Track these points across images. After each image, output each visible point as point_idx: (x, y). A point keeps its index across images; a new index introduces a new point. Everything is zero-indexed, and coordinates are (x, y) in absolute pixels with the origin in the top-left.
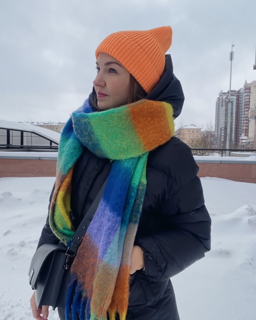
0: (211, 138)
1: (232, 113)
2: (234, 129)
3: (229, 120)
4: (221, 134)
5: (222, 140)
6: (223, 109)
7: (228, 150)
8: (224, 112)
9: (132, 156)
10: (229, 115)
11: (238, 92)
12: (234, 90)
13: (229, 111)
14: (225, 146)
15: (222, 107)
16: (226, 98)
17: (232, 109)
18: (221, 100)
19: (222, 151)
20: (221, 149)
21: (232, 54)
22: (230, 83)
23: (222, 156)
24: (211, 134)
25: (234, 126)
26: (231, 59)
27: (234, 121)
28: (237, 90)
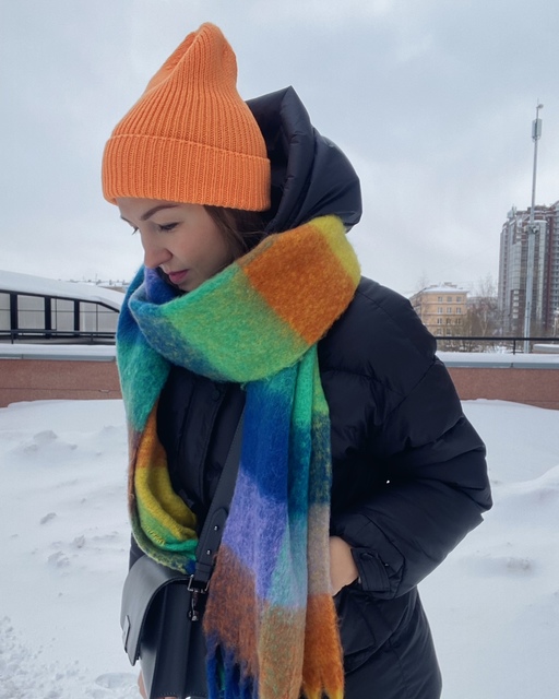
0: (489, 313)
1: (536, 257)
2: (541, 292)
3: (530, 272)
4: (511, 304)
5: (515, 317)
6: (516, 249)
7: (527, 339)
8: (519, 255)
9: (282, 366)
10: (531, 261)
11: (550, 209)
12: (541, 204)
13: (531, 252)
14: (520, 330)
15: (514, 243)
16: (524, 224)
17: (537, 249)
18: (512, 228)
19: (514, 341)
20: (512, 336)
21: (536, 126)
22: (534, 191)
23: (514, 353)
24: (489, 304)
25: (541, 287)
26: (535, 136)
27: (541, 274)
28: (548, 206)
